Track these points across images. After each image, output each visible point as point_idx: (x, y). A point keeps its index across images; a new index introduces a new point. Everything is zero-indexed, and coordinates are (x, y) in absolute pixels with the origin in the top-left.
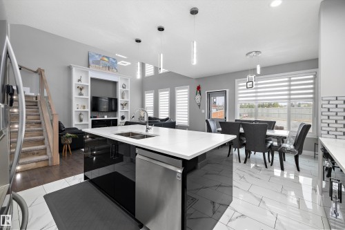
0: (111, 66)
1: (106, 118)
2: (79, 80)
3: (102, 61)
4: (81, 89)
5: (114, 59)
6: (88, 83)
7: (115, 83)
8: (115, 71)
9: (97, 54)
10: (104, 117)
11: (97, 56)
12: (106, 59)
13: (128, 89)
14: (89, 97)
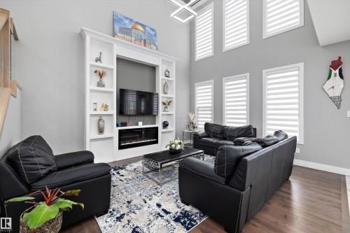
0: (148, 40)
1: (141, 125)
2: (98, 60)
3: (133, 30)
4: (101, 75)
5: (153, 30)
6: (112, 64)
7: (153, 68)
8: (155, 48)
9: (127, 18)
10: (137, 125)
11: (127, 22)
12: (140, 28)
13: (173, 78)
14: (114, 90)
